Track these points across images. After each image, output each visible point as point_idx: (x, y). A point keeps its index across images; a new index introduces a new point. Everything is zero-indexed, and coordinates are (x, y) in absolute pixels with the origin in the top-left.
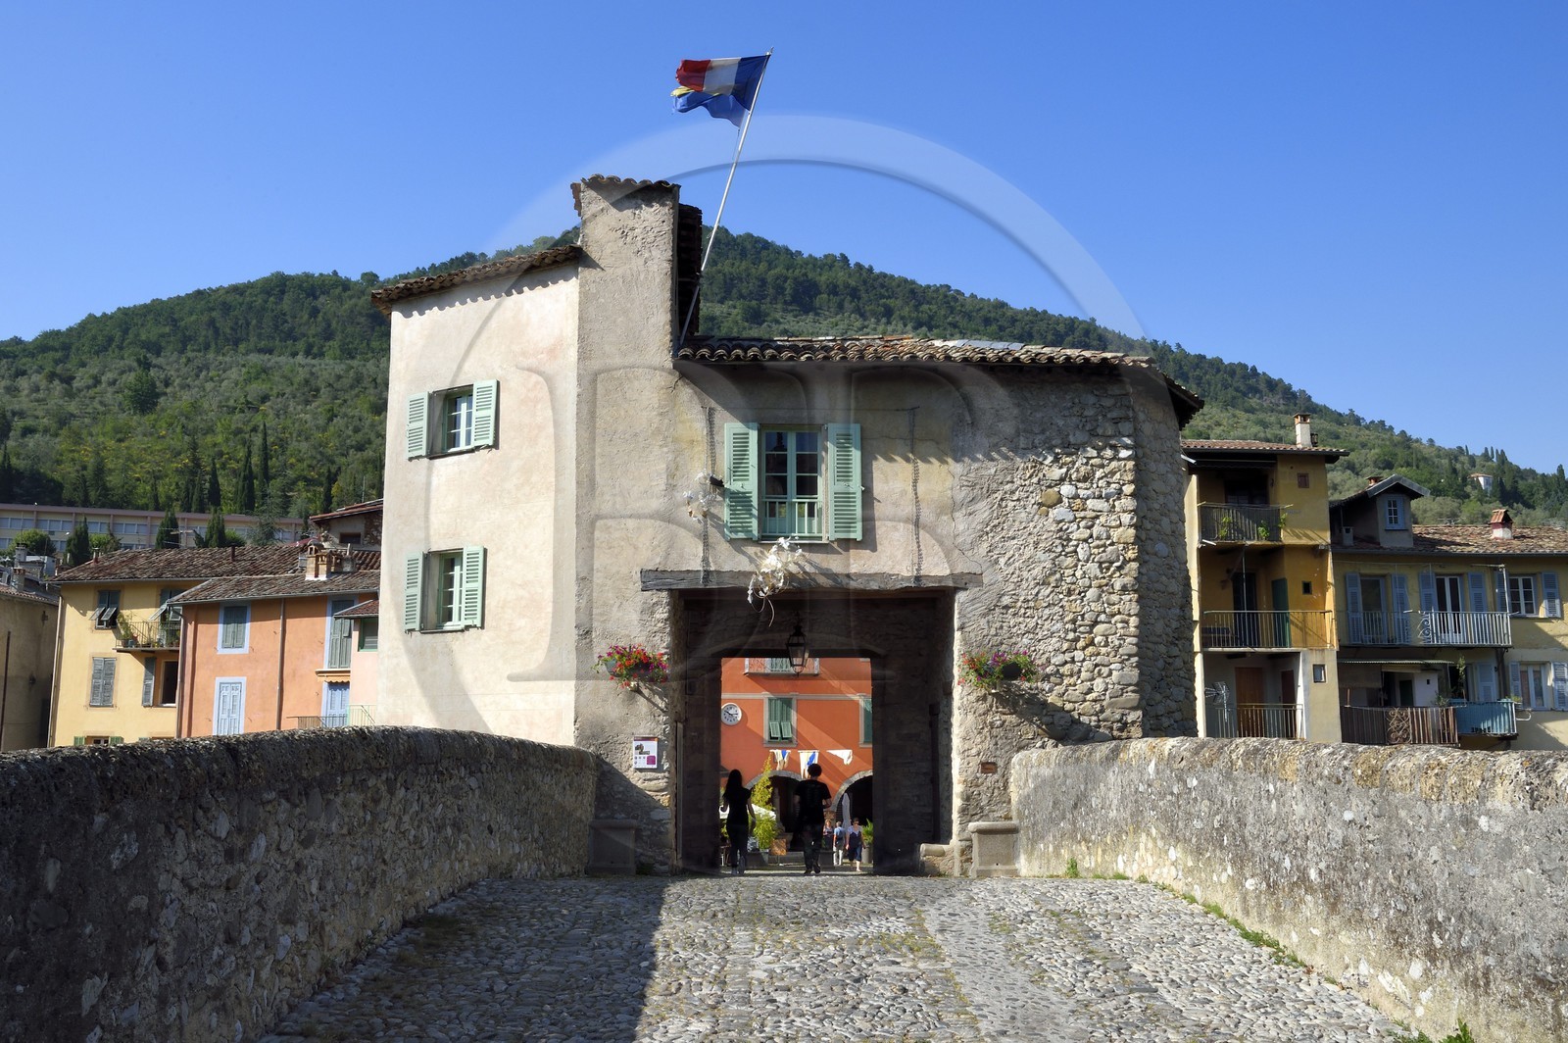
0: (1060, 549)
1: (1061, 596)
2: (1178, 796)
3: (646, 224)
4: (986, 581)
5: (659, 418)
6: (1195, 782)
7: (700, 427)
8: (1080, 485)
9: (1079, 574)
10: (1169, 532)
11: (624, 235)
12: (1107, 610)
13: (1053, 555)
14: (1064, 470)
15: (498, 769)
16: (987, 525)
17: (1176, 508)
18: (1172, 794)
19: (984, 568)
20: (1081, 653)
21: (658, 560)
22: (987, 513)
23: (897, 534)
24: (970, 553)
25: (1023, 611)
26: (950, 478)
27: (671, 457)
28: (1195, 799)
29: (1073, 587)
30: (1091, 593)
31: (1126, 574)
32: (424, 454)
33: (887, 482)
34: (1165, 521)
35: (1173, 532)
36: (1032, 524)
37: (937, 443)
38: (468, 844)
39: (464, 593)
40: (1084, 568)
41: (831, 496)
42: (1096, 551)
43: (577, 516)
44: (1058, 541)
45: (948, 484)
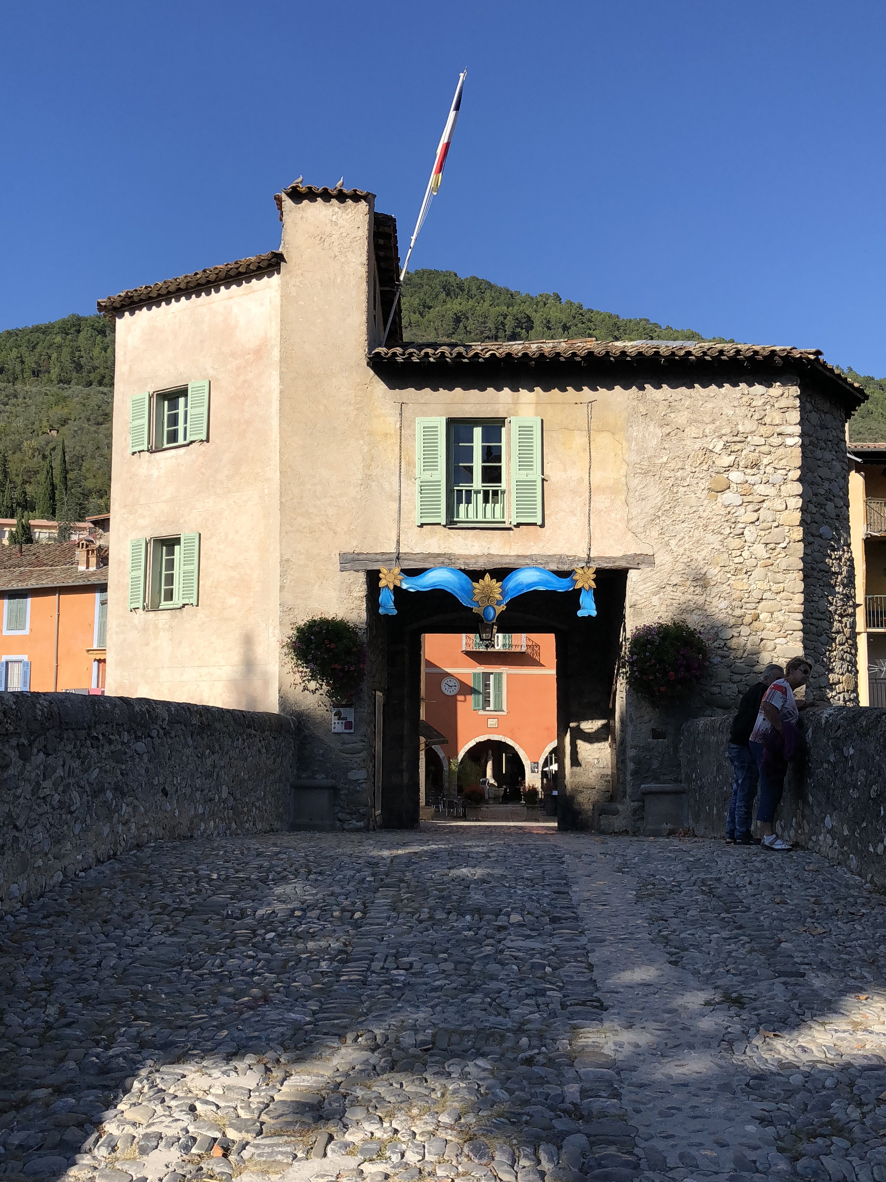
0: (728, 531)
1: (729, 575)
2: (834, 765)
3: (342, 230)
4: (657, 561)
5: (355, 412)
6: (852, 751)
7: (392, 421)
8: (748, 471)
9: (746, 554)
10: (834, 516)
11: (322, 240)
12: (773, 588)
13: (720, 537)
14: (732, 457)
15: (173, 735)
16: (660, 509)
17: (841, 494)
18: (829, 762)
19: (655, 549)
20: (747, 628)
21: (355, 543)
22: (659, 499)
23: (574, 518)
24: (642, 536)
25: (692, 589)
26: (625, 467)
27: (366, 448)
28: (852, 768)
29: (740, 566)
30: (758, 573)
31: (791, 555)
32: (146, 449)
33: (565, 470)
34: (830, 506)
35: (838, 516)
36: (701, 509)
37: (613, 434)
38: (135, 808)
39: (182, 575)
40: (751, 549)
41: (514, 484)
42: (762, 533)
43: (281, 503)
44: (726, 524)
45: (623, 472)
